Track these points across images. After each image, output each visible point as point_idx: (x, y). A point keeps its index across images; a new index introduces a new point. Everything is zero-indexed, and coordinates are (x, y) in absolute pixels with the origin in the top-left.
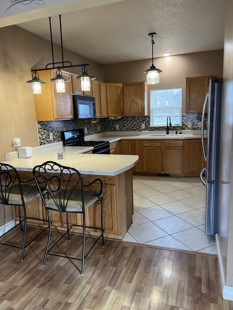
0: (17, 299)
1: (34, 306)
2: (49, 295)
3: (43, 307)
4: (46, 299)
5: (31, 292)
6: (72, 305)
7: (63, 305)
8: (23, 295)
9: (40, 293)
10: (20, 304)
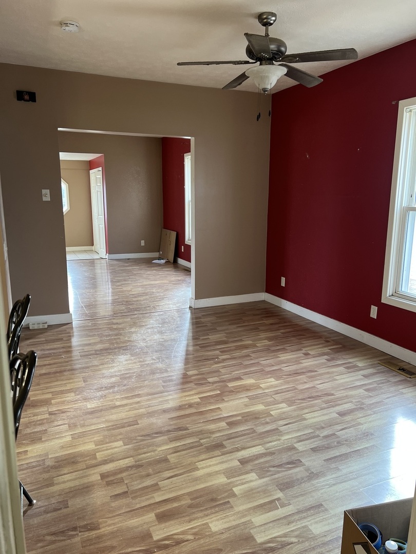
0: (140, 529)
1: (134, 501)
2: (104, 504)
3: (126, 492)
4: (113, 500)
5: (116, 526)
6: (100, 473)
7: (107, 480)
8: (129, 529)
9: (107, 516)
10: (144, 517)
